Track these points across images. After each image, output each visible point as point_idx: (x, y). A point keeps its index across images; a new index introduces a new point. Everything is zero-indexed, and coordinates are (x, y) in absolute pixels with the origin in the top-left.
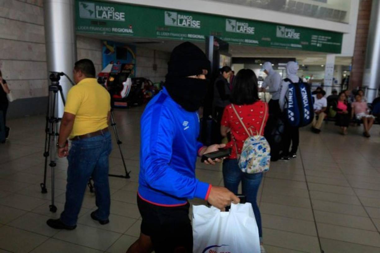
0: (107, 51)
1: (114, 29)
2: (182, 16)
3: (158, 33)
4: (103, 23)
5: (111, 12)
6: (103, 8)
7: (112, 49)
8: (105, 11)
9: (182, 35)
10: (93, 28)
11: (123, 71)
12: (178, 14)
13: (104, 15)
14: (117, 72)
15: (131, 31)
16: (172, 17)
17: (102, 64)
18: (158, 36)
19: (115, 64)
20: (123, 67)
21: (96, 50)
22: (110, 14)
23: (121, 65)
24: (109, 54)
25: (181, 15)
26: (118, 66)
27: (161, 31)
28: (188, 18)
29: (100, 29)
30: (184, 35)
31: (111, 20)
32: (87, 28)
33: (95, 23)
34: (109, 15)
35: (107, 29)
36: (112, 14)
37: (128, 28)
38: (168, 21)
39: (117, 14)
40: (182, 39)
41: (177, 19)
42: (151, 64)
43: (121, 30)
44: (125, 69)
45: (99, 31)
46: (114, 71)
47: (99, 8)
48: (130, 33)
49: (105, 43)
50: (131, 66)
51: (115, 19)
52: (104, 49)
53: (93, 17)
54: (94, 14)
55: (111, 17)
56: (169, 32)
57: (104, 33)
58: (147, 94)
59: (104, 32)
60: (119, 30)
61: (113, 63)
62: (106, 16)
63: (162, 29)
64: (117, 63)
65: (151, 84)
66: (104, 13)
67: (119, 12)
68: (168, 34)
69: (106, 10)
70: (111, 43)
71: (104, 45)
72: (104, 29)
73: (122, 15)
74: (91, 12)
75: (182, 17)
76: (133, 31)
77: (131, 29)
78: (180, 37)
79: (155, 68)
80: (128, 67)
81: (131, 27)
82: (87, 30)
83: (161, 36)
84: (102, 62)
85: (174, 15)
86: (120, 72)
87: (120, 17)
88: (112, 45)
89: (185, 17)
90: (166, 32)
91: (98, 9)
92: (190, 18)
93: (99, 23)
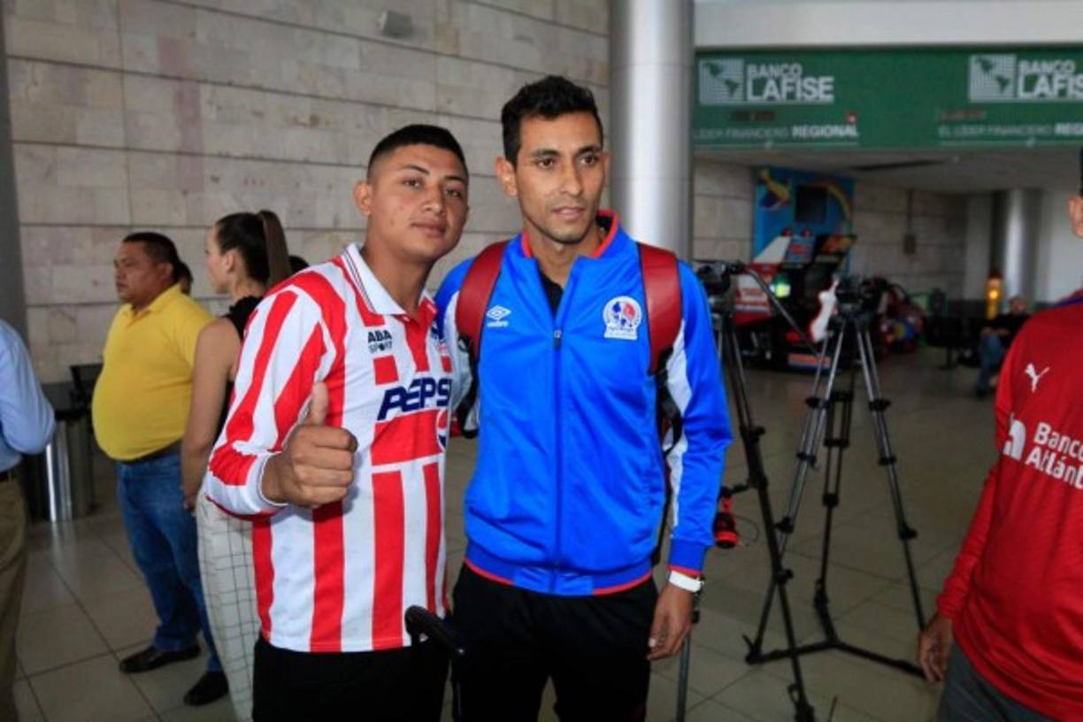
0: (770, 199)
1: (799, 131)
2: (1035, 64)
3: (943, 131)
4: (766, 115)
5: (791, 80)
6: (767, 69)
7: (783, 192)
8: (773, 77)
9: (1031, 130)
10: (735, 133)
11: (819, 259)
12: (1019, 59)
13: (771, 89)
14: (800, 260)
15: (851, 131)
16: (996, 71)
17: (752, 240)
18: (946, 139)
19: (796, 237)
20: (820, 244)
21: (736, 198)
22: (789, 84)
23: (813, 239)
24: (776, 207)
25: (1031, 60)
26: (806, 242)
27: (951, 124)
28: (1058, 68)
29: (756, 133)
30: (1041, 130)
31: (791, 102)
32: (719, 133)
33: (742, 116)
34: (785, 89)
35: (780, 132)
36: (794, 84)
37: (845, 123)
38: (981, 87)
39: (810, 84)
40: (1030, 143)
41: (1017, 75)
42: (896, 233)
43: (821, 131)
44: (827, 253)
45: (753, 140)
46: (792, 259)
47: (755, 71)
48: (848, 138)
49: (765, 174)
50: (846, 241)
51: (803, 98)
52: (761, 192)
53: (736, 99)
54: (740, 89)
55: (791, 96)
56: (986, 123)
57: (769, 145)
58: (891, 330)
59: (768, 140)
60: (814, 131)
61: (791, 235)
62: (775, 93)
63: (959, 116)
64: (803, 234)
65: (901, 295)
66: (771, 83)
67: (817, 76)
68: (981, 130)
69: (777, 74)
70: (781, 174)
71: (761, 182)
72: (767, 132)
73: (826, 84)
74: (732, 86)
75: (1035, 68)
76: (859, 129)
77: (850, 124)
78: (1026, 138)
79: (909, 245)
80: (833, 245)
81: (852, 119)
82: (718, 141)
83: (951, 139)
84: (753, 231)
85: (1004, 64)
86: (807, 260)
87: (819, 90)
88: (784, 182)
89: (1047, 67)
90: (970, 123)
91: (753, 73)
92: (1063, 69)
93: (753, 117)
